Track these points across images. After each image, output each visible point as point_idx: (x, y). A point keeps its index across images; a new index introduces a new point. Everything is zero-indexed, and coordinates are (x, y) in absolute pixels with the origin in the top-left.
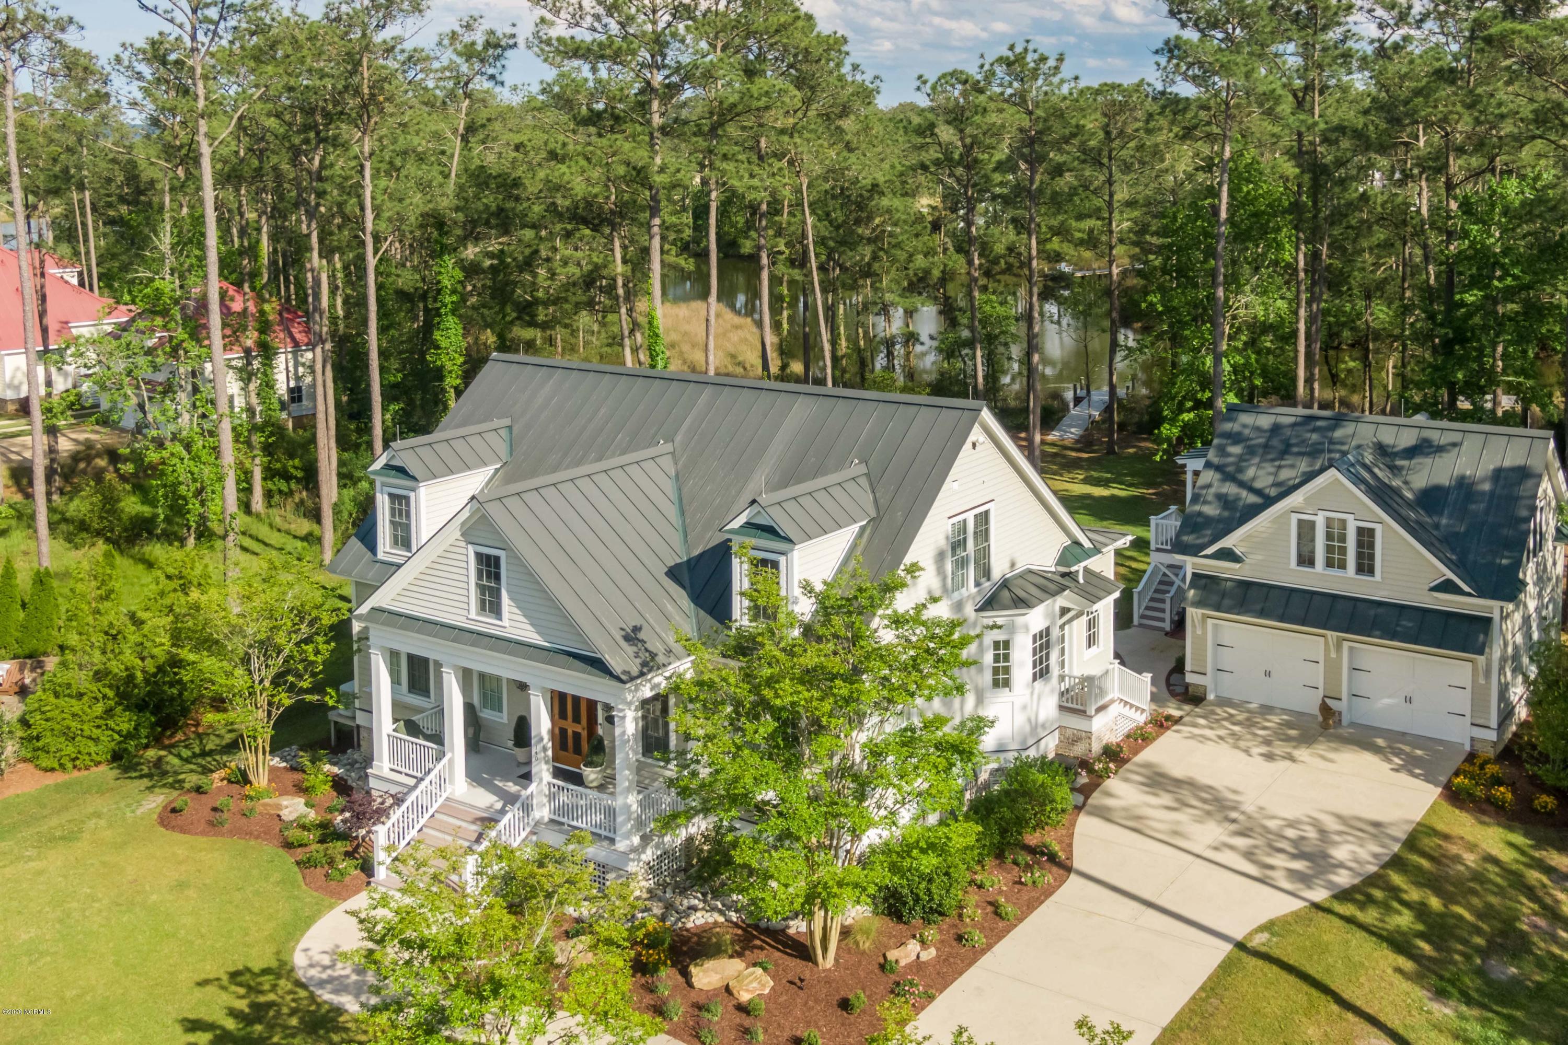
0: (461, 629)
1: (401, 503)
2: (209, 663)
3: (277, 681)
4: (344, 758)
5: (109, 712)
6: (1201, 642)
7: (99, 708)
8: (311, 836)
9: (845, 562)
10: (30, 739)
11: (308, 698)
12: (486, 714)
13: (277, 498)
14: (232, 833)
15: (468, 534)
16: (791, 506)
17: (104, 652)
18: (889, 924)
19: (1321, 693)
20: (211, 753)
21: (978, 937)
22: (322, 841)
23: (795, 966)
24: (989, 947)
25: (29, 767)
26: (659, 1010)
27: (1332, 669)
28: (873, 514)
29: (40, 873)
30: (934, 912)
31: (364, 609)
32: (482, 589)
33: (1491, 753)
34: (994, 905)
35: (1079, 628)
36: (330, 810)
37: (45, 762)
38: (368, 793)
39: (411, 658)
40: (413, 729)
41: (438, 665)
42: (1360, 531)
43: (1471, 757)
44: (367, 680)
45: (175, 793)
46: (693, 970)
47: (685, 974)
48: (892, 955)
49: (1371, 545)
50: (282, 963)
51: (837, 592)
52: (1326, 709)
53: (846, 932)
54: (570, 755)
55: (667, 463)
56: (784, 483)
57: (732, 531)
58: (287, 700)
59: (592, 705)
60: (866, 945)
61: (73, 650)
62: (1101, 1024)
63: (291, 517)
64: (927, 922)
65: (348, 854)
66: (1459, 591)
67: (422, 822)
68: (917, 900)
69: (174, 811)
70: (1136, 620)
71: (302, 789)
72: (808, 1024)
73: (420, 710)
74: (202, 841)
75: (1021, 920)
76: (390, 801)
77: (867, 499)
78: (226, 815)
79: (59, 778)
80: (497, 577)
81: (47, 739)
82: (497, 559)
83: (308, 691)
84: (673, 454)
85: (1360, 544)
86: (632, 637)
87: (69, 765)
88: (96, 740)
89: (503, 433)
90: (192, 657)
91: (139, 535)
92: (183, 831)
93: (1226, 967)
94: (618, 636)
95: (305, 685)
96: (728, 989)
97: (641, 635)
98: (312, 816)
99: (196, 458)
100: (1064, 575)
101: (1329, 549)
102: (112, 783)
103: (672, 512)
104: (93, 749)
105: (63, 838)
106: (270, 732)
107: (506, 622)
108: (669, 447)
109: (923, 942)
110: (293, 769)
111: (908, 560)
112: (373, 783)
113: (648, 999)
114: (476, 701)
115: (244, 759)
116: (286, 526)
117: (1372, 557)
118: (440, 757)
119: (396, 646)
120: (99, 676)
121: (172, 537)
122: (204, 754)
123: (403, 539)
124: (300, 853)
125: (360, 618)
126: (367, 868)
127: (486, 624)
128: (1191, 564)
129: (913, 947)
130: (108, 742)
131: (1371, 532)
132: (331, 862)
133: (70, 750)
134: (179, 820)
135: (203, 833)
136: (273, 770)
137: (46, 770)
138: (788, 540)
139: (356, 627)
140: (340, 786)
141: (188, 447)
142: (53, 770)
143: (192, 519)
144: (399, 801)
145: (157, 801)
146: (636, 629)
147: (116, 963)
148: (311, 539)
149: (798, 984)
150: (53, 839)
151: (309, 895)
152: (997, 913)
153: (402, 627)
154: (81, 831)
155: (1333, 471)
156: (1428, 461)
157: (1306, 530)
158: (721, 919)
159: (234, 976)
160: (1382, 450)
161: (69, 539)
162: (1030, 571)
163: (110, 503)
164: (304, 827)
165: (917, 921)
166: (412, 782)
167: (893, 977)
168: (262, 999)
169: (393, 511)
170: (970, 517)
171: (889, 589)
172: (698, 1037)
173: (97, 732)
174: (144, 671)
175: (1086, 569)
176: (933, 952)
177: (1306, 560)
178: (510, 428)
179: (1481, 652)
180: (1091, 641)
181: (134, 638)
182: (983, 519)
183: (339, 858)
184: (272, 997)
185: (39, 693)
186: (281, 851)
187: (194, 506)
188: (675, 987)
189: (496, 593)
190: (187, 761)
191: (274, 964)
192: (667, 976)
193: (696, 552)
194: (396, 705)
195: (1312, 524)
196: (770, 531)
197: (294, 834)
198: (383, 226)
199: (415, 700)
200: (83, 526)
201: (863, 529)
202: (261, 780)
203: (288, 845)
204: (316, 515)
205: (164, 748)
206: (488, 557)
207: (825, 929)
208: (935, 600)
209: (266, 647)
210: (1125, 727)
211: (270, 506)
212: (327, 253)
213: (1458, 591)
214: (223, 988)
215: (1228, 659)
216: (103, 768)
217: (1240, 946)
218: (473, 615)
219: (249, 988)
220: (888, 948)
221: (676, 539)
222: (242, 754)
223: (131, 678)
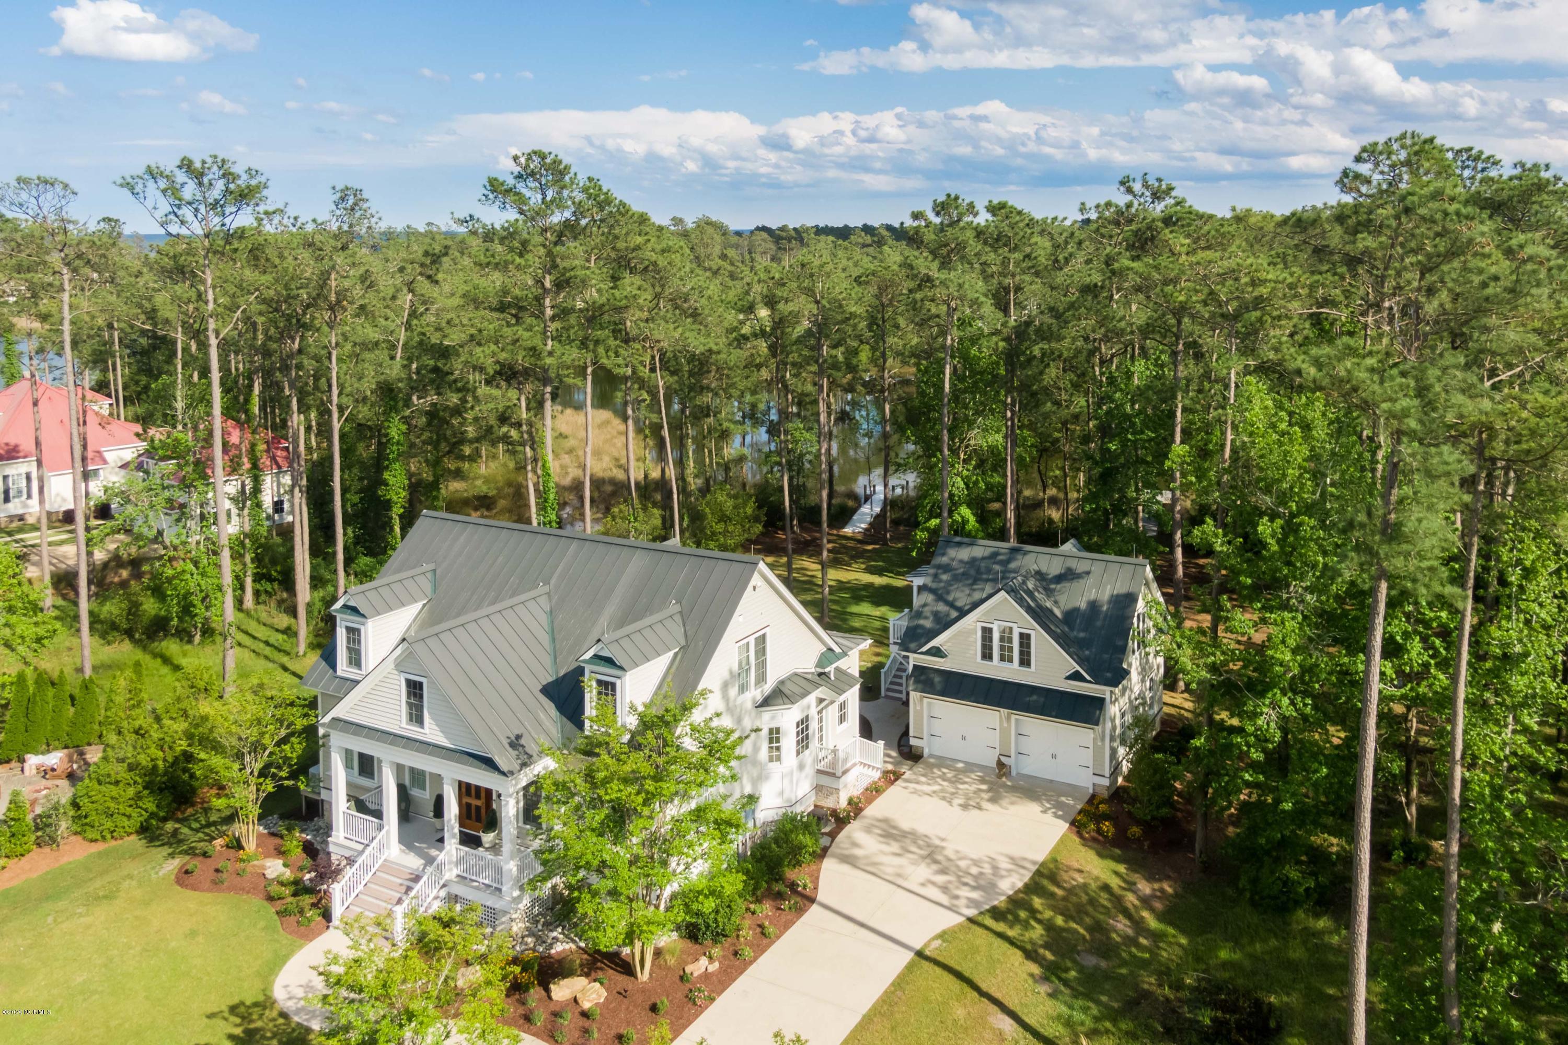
0: (395, 735)
1: (354, 634)
2: (216, 761)
3: (263, 773)
4: (311, 825)
5: (138, 797)
6: (919, 714)
7: (131, 792)
8: (287, 891)
9: (660, 687)
10: (79, 817)
11: (286, 783)
12: (415, 792)
13: (263, 597)
14: (229, 889)
15: (400, 666)
16: (625, 643)
17: (135, 748)
18: (688, 944)
19: (997, 752)
20: (214, 824)
21: (748, 952)
22: (295, 895)
23: (622, 980)
24: (755, 959)
25: (79, 838)
26: (528, 1018)
27: (1004, 733)
28: (683, 643)
29: (88, 927)
30: (719, 935)
31: (327, 719)
32: (410, 705)
33: (1105, 794)
34: (761, 926)
35: (832, 712)
36: (301, 869)
37: (91, 834)
38: (329, 854)
39: (361, 755)
40: (361, 806)
41: (380, 761)
42: (1022, 635)
43: (1093, 796)
44: (328, 767)
45: (188, 858)
46: (552, 986)
47: (547, 990)
48: (688, 969)
49: (1029, 646)
50: (268, 997)
51: (653, 711)
52: (1000, 764)
53: (658, 953)
54: (472, 823)
55: (543, 601)
56: (621, 624)
57: (585, 661)
58: (270, 787)
59: (489, 792)
60: (671, 961)
61: (113, 748)
62: (789, 1036)
63: (274, 612)
64: (715, 941)
65: (314, 905)
66: (1085, 680)
67: (367, 878)
68: (708, 926)
69: (187, 872)
70: (883, 693)
71: (280, 853)
72: (628, 1024)
73: (368, 790)
74: (207, 897)
75: (778, 937)
76: (344, 862)
77: (679, 632)
78: (225, 875)
79: (100, 847)
80: (421, 696)
81: (93, 817)
82: (421, 684)
83: (286, 779)
84: (548, 594)
85: (1021, 645)
86: (516, 743)
87: (109, 836)
88: (129, 817)
89: (429, 575)
90: (203, 755)
91: (156, 632)
92: (194, 888)
93: (910, 967)
94: (505, 742)
95: (283, 774)
96: (575, 1000)
97: (522, 742)
98: (288, 874)
99: (203, 574)
100: (820, 674)
101: (1002, 648)
102: (141, 850)
103: (545, 639)
104: (126, 822)
105: (105, 897)
106: (259, 811)
107: (427, 730)
108: (546, 589)
109: (710, 958)
110: (273, 834)
111: (700, 688)
112: (332, 848)
113: (521, 1010)
114: (407, 782)
115: (238, 829)
116: (269, 621)
117: (1029, 654)
118: (380, 828)
119: (350, 747)
120: (131, 768)
121: (184, 635)
122: (209, 825)
123: (355, 659)
124: (279, 905)
125: (323, 725)
126: (327, 916)
127: (413, 731)
128: (914, 659)
129: (704, 961)
130: (138, 817)
131: (1028, 636)
132: (301, 912)
133: (109, 824)
134: (191, 879)
135: (209, 890)
136: (260, 836)
137: (92, 841)
138: (621, 668)
139: (321, 731)
140: (310, 850)
141: (196, 563)
142: (96, 841)
143: (199, 620)
144: (351, 861)
145: (175, 864)
146: (518, 737)
147: (147, 998)
148: (289, 632)
149: (623, 994)
150: (98, 898)
151: (285, 938)
152: (763, 934)
153: (354, 734)
154: (118, 890)
155: (1003, 593)
156: (1067, 585)
157: (987, 633)
158: (573, 946)
159: (233, 1009)
160: (1040, 575)
161: (103, 635)
162: (796, 674)
163: (134, 609)
164: (282, 884)
165: (708, 942)
166: (360, 847)
167: (689, 986)
168: (252, 1026)
169: (348, 639)
170: (752, 640)
171: (686, 709)
172: (553, 1037)
173: (129, 810)
174: (165, 760)
175: (837, 669)
176: (716, 965)
177: (987, 655)
178: (434, 571)
179: (1097, 724)
180: (842, 719)
181: (156, 735)
182: (761, 641)
183: (307, 908)
184: (259, 1024)
185: (87, 781)
186: (266, 904)
187: (200, 609)
188: (540, 1000)
189: (420, 708)
190: (197, 830)
191: (261, 998)
192: (535, 993)
193: (562, 673)
194: (349, 785)
195: (990, 630)
196: (609, 661)
197: (275, 889)
198: (345, 400)
199: (364, 782)
200: (114, 627)
201: (676, 654)
202: (251, 845)
203: (270, 898)
204: (293, 612)
205: (178, 821)
206: (415, 682)
207: (642, 952)
208: (718, 715)
209: (256, 747)
210: (864, 783)
211: (258, 603)
212: (304, 408)
213: (1083, 679)
214: (226, 1019)
215: (937, 728)
216: (134, 837)
217: (920, 954)
218: (404, 725)
219: (243, 1018)
220: (687, 963)
221: (548, 661)
222: (236, 825)
223: (155, 767)
